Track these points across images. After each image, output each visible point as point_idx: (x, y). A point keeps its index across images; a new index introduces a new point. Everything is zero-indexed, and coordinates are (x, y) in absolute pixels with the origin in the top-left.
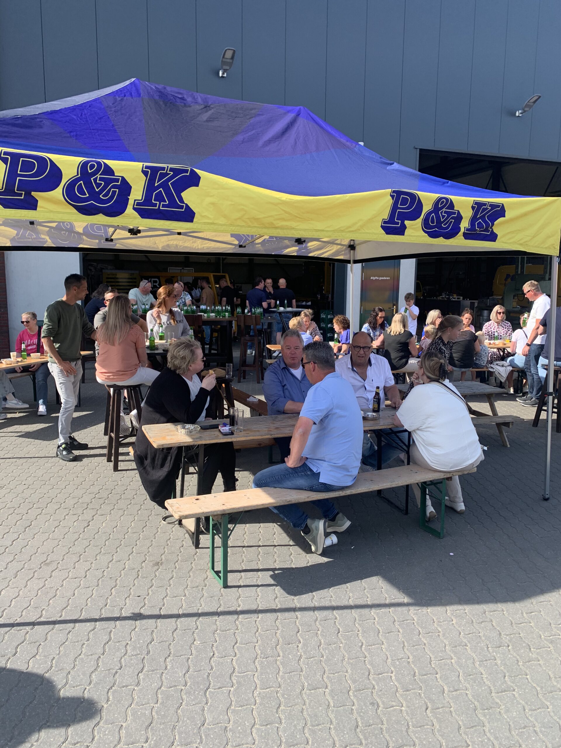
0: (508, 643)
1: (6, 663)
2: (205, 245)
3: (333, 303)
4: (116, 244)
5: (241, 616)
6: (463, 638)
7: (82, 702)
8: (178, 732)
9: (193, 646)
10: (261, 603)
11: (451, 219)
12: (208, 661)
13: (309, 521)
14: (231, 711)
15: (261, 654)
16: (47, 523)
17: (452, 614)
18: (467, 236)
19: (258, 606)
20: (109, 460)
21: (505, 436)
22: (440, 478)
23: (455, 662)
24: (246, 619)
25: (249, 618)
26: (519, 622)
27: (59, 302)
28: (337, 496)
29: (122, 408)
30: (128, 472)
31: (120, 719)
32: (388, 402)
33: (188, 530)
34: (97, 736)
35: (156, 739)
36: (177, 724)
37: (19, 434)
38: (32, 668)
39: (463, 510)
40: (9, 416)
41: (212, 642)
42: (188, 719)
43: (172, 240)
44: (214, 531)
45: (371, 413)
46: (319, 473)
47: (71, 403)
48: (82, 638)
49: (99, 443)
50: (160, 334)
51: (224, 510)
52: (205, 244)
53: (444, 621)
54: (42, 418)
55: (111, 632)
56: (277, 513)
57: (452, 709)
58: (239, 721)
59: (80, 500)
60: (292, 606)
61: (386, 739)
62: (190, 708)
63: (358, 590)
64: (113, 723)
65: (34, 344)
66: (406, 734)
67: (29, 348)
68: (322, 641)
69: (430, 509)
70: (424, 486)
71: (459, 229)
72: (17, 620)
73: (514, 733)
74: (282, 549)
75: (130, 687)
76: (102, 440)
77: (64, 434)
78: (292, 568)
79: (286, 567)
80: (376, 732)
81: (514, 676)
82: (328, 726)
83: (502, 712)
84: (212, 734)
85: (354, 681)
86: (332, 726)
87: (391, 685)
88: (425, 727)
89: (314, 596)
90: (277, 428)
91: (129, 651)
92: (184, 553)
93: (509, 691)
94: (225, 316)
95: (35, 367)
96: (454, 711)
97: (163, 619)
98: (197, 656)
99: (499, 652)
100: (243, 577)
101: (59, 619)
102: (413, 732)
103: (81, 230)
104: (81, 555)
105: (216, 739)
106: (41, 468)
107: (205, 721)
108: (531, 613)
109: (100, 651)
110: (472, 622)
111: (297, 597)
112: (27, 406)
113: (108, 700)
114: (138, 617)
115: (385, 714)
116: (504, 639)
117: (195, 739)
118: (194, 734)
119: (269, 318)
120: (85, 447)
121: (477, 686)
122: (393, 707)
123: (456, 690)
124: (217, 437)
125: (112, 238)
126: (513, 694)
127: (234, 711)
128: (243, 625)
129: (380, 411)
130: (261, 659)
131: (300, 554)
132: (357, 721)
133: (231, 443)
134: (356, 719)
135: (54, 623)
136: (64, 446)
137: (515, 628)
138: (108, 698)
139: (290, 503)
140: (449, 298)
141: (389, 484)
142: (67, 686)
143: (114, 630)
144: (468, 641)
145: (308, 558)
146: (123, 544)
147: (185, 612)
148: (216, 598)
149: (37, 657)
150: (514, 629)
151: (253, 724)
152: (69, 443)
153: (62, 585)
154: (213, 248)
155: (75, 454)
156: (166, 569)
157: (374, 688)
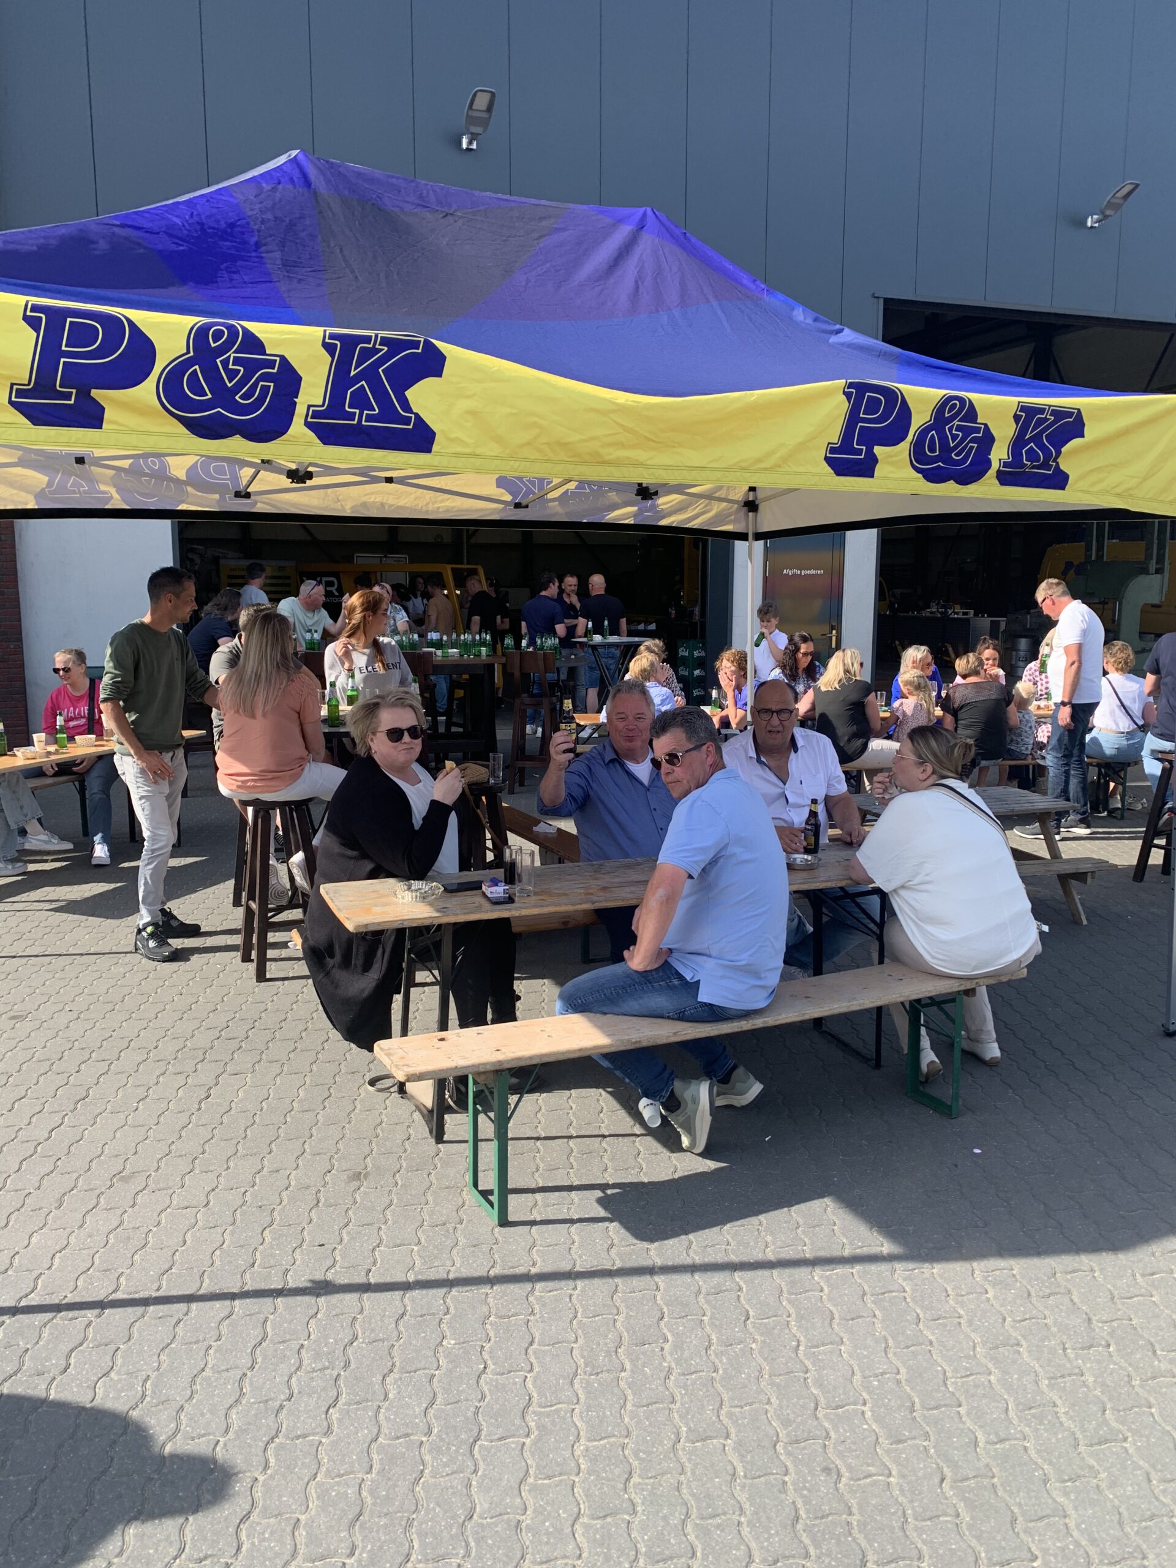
0: (1108, 1338)
1: (48, 1389)
2: (443, 504)
3: (703, 625)
4: (256, 503)
5: (539, 1286)
6: (1011, 1330)
7: (212, 1471)
8: (417, 1534)
9: (441, 1349)
10: (580, 1257)
11: (971, 441)
12: (473, 1382)
13: (677, 1085)
14: (527, 1488)
15: (586, 1365)
16: (120, 1093)
17: (986, 1278)
18: (1004, 478)
19: (575, 1265)
20: (246, 958)
21: (1078, 901)
22: (950, 991)
23: (998, 1381)
24: (550, 1291)
25: (556, 1290)
26: (1129, 1295)
27: (135, 625)
28: (736, 1030)
29: (272, 850)
30: (286, 982)
31: (294, 1507)
32: (836, 832)
33: (418, 1103)
34: (246, 1542)
35: (372, 1549)
36: (414, 1516)
37: (54, 905)
38: (102, 1399)
39: (997, 1058)
40: (32, 867)
41: (480, 1340)
42: (438, 1504)
43: (372, 493)
44: (478, 1106)
45: (801, 856)
46: (698, 982)
47: (164, 838)
48: (205, 1333)
49: (224, 923)
50: (349, 693)
51: (499, 1061)
52: (442, 501)
53: (968, 1294)
54: (101, 870)
55: (266, 1321)
56: (607, 1069)
57: (996, 1480)
58: (546, 1510)
59: (188, 1044)
60: (647, 1263)
61: (859, 1544)
62: (440, 1482)
63: (784, 1228)
64: (279, 1514)
65: (82, 717)
66: (901, 1534)
67: (72, 724)
68: (713, 1337)
69: (929, 1056)
70: (915, 1008)
71: (989, 464)
72: (66, 1297)
73: (1129, 1530)
74: (618, 1143)
75: (311, 1438)
76: (230, 917)
77: (149, 905)
78: (643, 1184)
79: (629, 1181)
80: (839, 1530)
81: (1124, 1410)
82: (735, 1517)
83: (1103, 1485)
84: (490, 1538)
85: (786, 1423)
86: (743, 1519)
87: (865, 1430)
88: (941, 1519)
89: (691, 1243)
90: (604, 889)
91: (305, 1362)
92: (412, 1153)
93: (1115, 1441)
94: (479, 655)
95: (84, 764)
96: (1002, 1485)
97: (375, 1292)
98: (450, 1371)
99: (1090, 1359)
100: (540, 1203)
101: (154, 1294)
102: (916, 1529)
103: (181, 474)
104: (196, 1158)
105: (499, 1548)
106: (104, 975)
107: (473, 1509)
108: (1153, 1274)
109: (246, 1361)
110: (1029, 1295)
111: (656, 1244)
112: (70, 846)
113: (266, 1467)
114: (322, 1288)
115: (855, 1492)
116: (1097, 1330)
117: (454, 1549)
118: (452, 1537)
119: (572, 657)
120: (193, 931)
121: (1046, 1430)
122: (870, 1476)
123: (1001, 1441)
124: (479, 909)
125: (248, 490)
126: (1123, 1447)
127: (534, 1489)
128: (544, 1305)
129: (820, 851)
130: (586, 1377)
131: (656, 1154)
132: (795, 1506)
133: (507, 921)
134: (794, 1502)
135: (145, 1302)
136: (150, 929)
137: (1120, 1306)
138: (267, 1461)
139: (638, 1046)
140: (945, 613)
141: (843, 1005)
142: (178, 1437)
143: (272, 1317)
144: (1022, 1336)
145: (674, 1162)
146: (282, 1135)
147: (420, 1277)
148: (485, 1248)
149: (113, 1374)
150: (1119, 1310)
151: (575, 1515)
152: (161, 923)
153: (159, 1223)
154: (458, 511)
155: (175, 947)
156: (376, 1188)
157: (828, 1437)
